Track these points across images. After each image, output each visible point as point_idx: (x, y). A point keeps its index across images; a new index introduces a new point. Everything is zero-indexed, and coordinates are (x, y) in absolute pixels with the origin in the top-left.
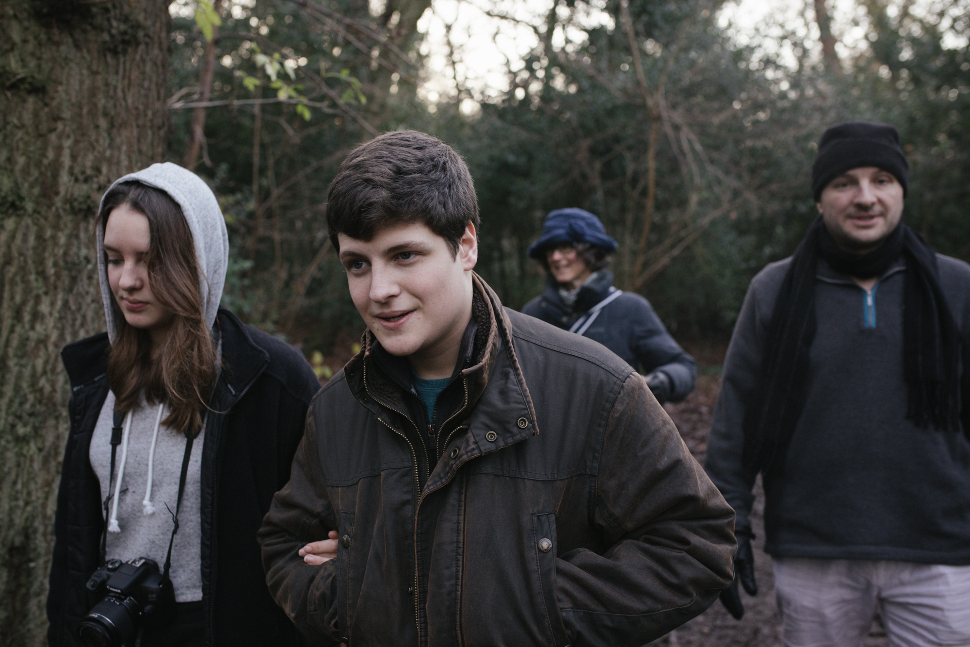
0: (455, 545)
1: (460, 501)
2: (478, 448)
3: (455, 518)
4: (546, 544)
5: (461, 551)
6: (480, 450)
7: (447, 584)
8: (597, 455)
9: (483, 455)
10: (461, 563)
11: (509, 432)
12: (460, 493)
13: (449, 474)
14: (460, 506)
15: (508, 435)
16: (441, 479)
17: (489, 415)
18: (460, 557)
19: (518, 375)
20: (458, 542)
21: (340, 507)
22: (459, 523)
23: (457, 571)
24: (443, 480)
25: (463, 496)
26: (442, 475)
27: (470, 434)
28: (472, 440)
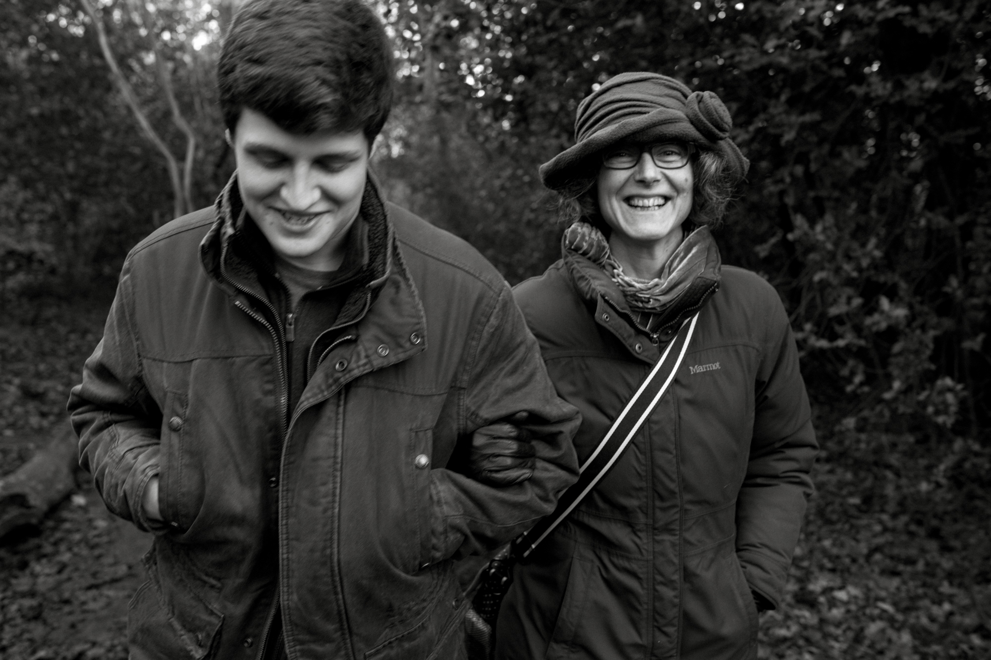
0: (332, 460)
1: (337, 414)
2: (370, 362)
3: (332, 432)
4: (423, 460)
5: (339, 466)
6: (372, 365)
7: (324, 501)
8: (468, 368)
9: (375, 370)
10: (338, 480)
11: (401, 346)
12: (338, 406)
13: (333, 388)
14: (337, 419)
15: (400, 350)
16: (322, 391)
17: (382, 327)
18: (338, 474)
19: (409, 286)
20: (335, 457)
21: (166, 385)
22: (336, 438)
23: (335, 488)
24: (326, 393)
25: (341, 409)
26: (323, 387)
27: (360, 348)
28: (363, 354)
